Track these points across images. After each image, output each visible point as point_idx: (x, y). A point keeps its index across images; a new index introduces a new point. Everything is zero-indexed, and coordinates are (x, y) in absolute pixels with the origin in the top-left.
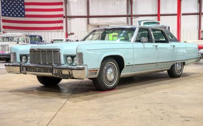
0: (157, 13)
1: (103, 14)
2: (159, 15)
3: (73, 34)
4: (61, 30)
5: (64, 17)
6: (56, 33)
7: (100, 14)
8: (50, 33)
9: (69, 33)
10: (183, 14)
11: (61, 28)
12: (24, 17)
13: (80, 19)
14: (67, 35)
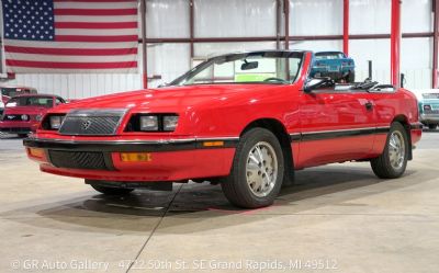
0: (342, 33)
1: (226, 36)
2: (345, 37)
3: (159, 77)
4: (131, 69)
5: (140, 41)
6: (123, 76)
7: (219, 36)
8: (108, 76)
9: (150, 75)
10: (405, 36)
11: (133, 64)
12: (53, 40)
13: (174, 44)
14: (146, 80)
